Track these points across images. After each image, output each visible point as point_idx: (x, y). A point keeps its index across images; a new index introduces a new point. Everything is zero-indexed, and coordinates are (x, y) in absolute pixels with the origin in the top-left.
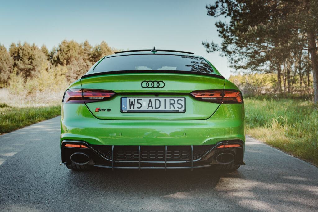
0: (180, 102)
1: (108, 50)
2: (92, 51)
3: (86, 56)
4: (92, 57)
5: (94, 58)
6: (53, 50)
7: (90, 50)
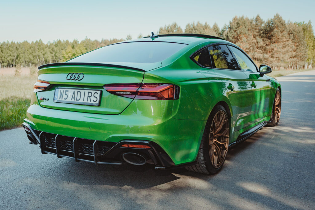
0: (96, 95)
1: (281, 24)
2: (264, 26)
3: (257, 32)
4: (263, 33)
5: (266, 34)
6: (224, 28)
7: (261, 25)
